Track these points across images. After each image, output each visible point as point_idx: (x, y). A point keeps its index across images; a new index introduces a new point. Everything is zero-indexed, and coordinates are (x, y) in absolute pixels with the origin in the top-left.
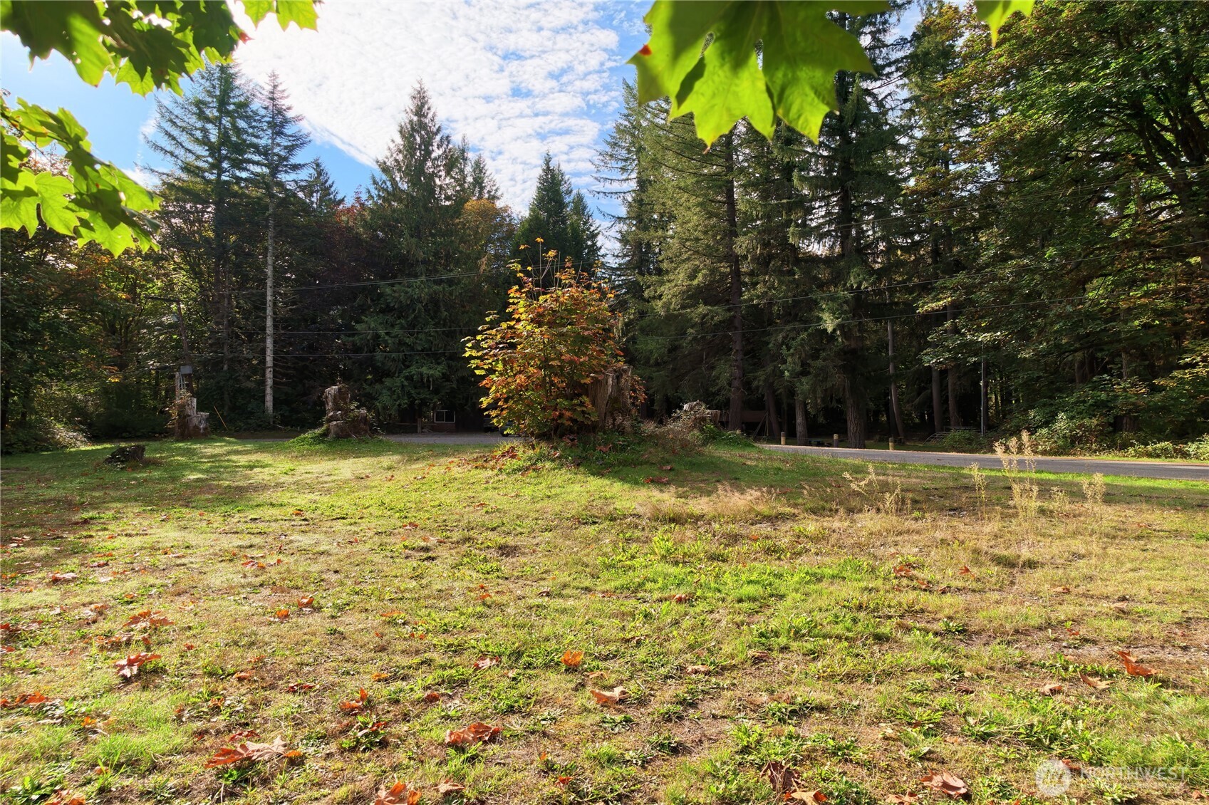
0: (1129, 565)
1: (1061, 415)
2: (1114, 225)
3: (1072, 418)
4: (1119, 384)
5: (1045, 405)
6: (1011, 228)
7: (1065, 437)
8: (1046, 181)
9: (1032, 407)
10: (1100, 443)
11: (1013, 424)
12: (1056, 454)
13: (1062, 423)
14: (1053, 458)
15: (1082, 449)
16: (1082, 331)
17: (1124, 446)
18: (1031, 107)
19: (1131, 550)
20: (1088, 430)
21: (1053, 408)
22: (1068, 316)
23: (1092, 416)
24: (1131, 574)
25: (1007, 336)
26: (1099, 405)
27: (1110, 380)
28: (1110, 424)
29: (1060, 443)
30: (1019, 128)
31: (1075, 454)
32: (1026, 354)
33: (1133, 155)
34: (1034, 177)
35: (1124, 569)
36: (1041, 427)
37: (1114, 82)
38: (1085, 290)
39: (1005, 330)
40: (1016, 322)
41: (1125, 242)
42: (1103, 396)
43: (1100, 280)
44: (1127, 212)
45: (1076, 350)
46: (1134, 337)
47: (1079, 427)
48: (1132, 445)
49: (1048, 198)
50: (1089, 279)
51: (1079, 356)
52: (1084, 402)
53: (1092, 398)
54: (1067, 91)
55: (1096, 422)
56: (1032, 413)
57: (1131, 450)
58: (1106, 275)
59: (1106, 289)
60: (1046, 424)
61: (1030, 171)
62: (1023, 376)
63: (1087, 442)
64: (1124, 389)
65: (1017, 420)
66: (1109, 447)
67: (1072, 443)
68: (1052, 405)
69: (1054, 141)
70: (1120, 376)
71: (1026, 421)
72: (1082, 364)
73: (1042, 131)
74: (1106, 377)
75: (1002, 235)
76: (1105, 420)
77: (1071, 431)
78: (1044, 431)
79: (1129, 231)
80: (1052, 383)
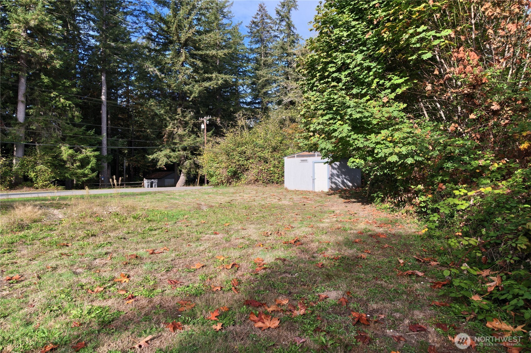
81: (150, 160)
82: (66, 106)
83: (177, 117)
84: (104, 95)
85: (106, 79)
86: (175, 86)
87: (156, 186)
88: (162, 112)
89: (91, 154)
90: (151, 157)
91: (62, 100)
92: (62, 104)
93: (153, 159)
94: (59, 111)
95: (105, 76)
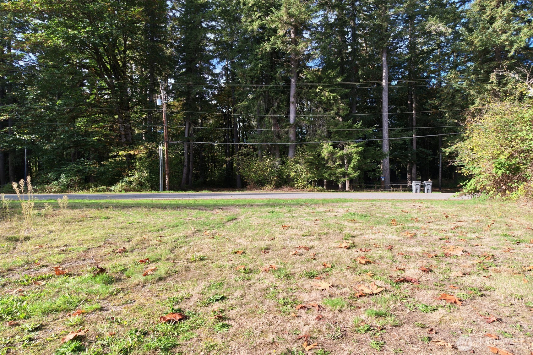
0: (72, 232)
1: (63, 175)
2: (88, 96)
3: (68, 176)
4: (87, 163)
5: (56, 171)
6: (42, 87)
7: (64, 185)
8: (58, 70)
9: (50, 172)
10: (79, 187)
11: (41, 179)
12: (60, 192)
13: (63, 179)
14: (58, 194)
15: (71, 190)
16: (73, 139)
17: (88, 188)
18: (52, 33)
19: (75, 226)
20: (75, 182)
21: (59, 172)
22: (67, 132)
23: (76, 176)
24: (72, 236)
25: (38, 138)
26: (79, 171)
27: (84, 161)
28: (84, 179)
29: (62, 187)
30: (46, 41)
31: (68, 192)
32: (47, 147)
33: (95, 69)
34: (53, 67)
35: (70, 234)
36: (54, 181)
37: (88, 36)
38: (75, 122)
39: (37, 135)
40: (42, 132)
41: (92, 104)
42: (81, 167)
43: (82, 118)
44: (93, 92)
45: (70, 148)
46: (94, 144)
47: (71, 181)
48: (92, 187)
49: (59, 77)
50: (77, 117)
51: (73, 150)
52: (73, 170)
53: (76, 168)
54: (68, 33)
55: (78, 179)
56: (50, 175)
57: (91, 189)
58: (83, 117)
59: (84, 123)
60: (56, 179)
61: (51, 63)
62: (46, 157)
63: (74, 187)
64: (89, 165)
65: (43, 178)
66: (83, 189)
67: (67, 188)
68: (59, 171)
69: (63, 53)
70: (88, 159)
71: (47, 178)
72: (74, 154)
73: (57, 47)
74: (82, 159)
75: (37, 90)
76: (81, 177)
77: (67, 183)
78: (55, 182)
79: (93, 100)
80: (60, 161)
81: (447, 154)
82: (330, 100)
83: (489, 87)
84: (385, 79)
85: (387, 59)
86: (479, 41)
87: (430, 190)
88: (465, 84)
89: (353, 150)
90: (448, 150)
91: (327, 94)
92: (327, 97)
93: (451, 153)
94: (324, 106)
95: (385, 57)
